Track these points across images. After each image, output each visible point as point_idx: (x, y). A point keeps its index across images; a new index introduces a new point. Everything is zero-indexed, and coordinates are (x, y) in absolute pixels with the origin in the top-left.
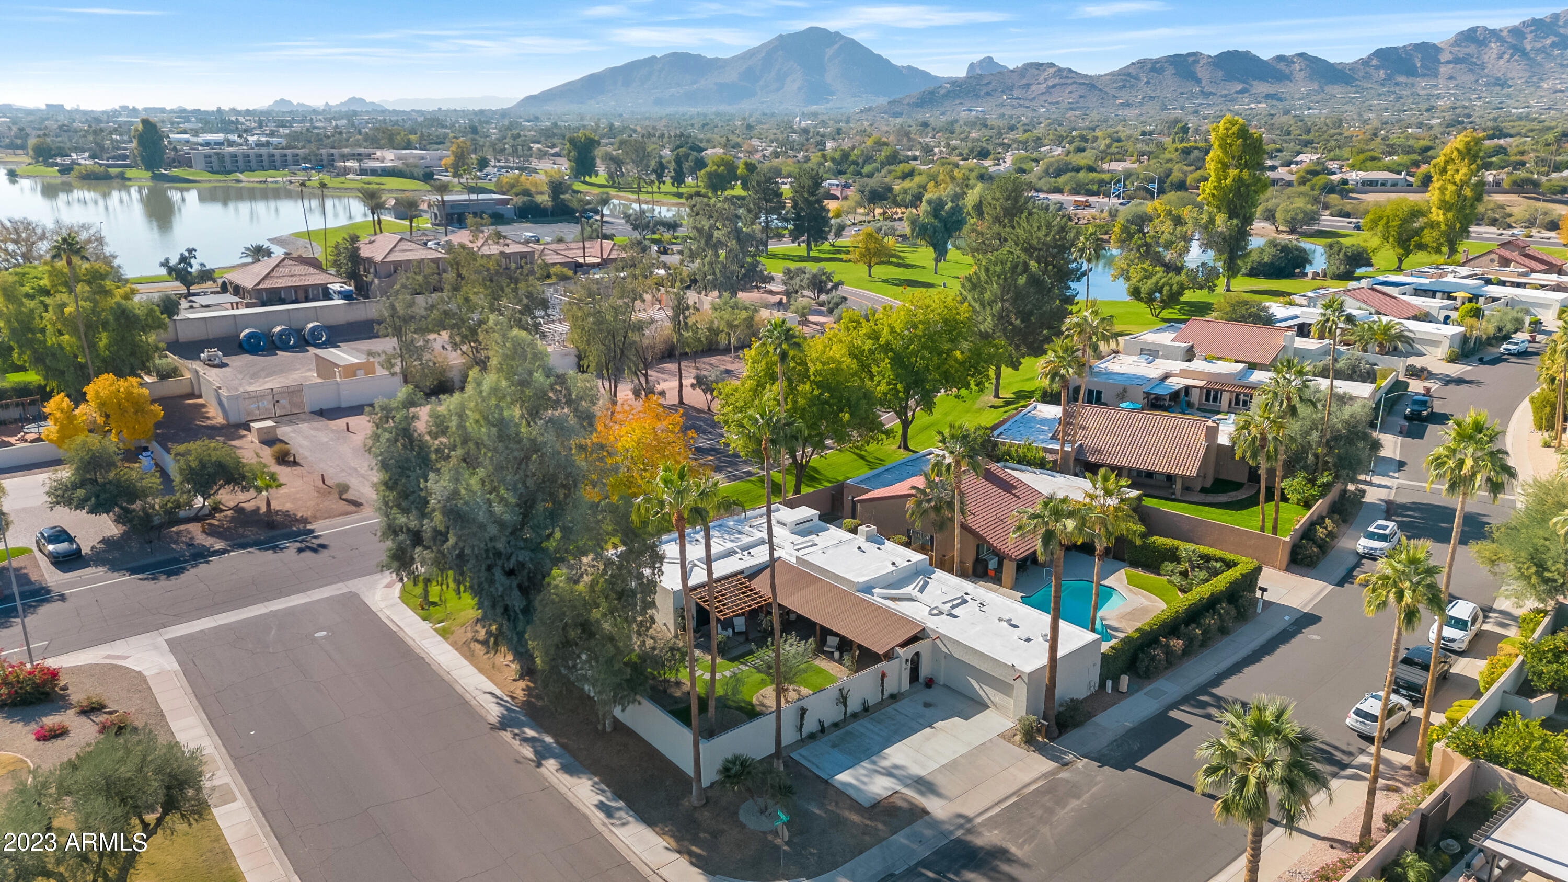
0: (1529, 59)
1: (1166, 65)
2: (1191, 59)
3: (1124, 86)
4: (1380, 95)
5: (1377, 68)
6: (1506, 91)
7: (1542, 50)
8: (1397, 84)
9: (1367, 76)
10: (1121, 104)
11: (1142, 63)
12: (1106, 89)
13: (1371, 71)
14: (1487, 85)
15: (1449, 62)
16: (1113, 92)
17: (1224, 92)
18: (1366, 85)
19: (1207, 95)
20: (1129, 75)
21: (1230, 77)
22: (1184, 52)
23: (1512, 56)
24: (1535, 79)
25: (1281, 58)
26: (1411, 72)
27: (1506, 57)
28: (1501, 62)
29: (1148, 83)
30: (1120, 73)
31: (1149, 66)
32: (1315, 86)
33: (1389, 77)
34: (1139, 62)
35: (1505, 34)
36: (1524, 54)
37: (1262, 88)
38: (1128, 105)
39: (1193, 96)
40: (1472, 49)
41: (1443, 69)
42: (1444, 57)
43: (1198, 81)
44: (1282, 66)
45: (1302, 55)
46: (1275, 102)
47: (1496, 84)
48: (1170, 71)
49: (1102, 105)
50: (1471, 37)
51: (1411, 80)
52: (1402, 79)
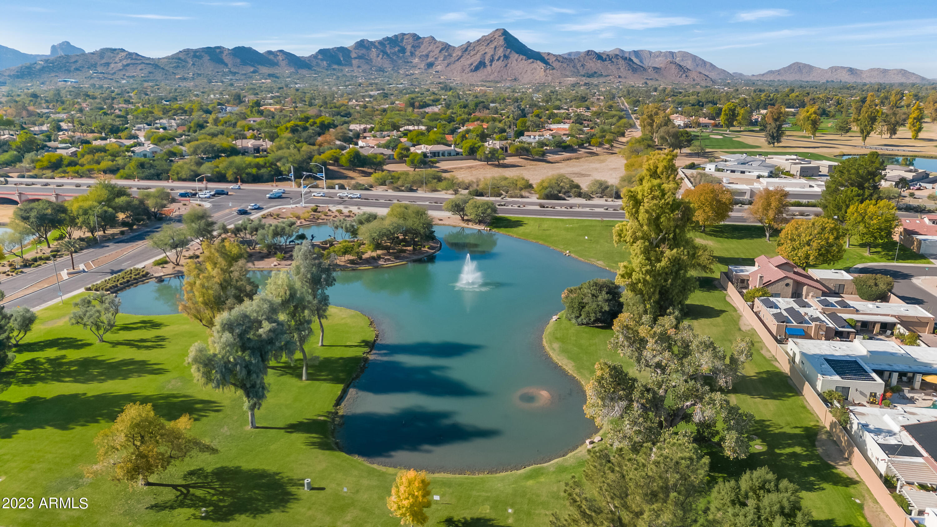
0: (391, 58)
1: (203, 54)
2: (218, 50)
3: (178, 67)
4: (328, 75)
5: (322, 60)
6: (385, 74)
7: (394, 54)
8: (334, 69)
9: (318, 65)
10: (180, 78)
11: (187, 52)
12: (166, 68)
13: (320, 62)
14: (376, 71)
15: (355, 58)
16: (171, 70)
17: (244, 72)
18: (318, 70)
19: (234, 74)
20: (179, 59)
21: (244, 63)
22: (213, 46)
23: (383, 56)
24: (396, 68)
25: (270, 52)
26: (339, 63)
27: (381, 56)
28: (379, 59)
29: (193, 64)
30: (173, 57)
31: (192, 54)
32: (293, 70)
33: (329, 65)
34: (184, 51)
35: (377, 44)
36: (388, 55)
37: (265, 70)
38: (184, 79)
39: (225, 74)
40: (363, 51)
41: (355, 62)
42: (353, 55)
43: (226, 65)
44: (271, 57)
45: (281, 51)
46: (275, 79)
47: (380, 71)
48: (206, 58)
49: (166, 79)
50: (362, 44)
51: (340, 67)
52: (335, 67)
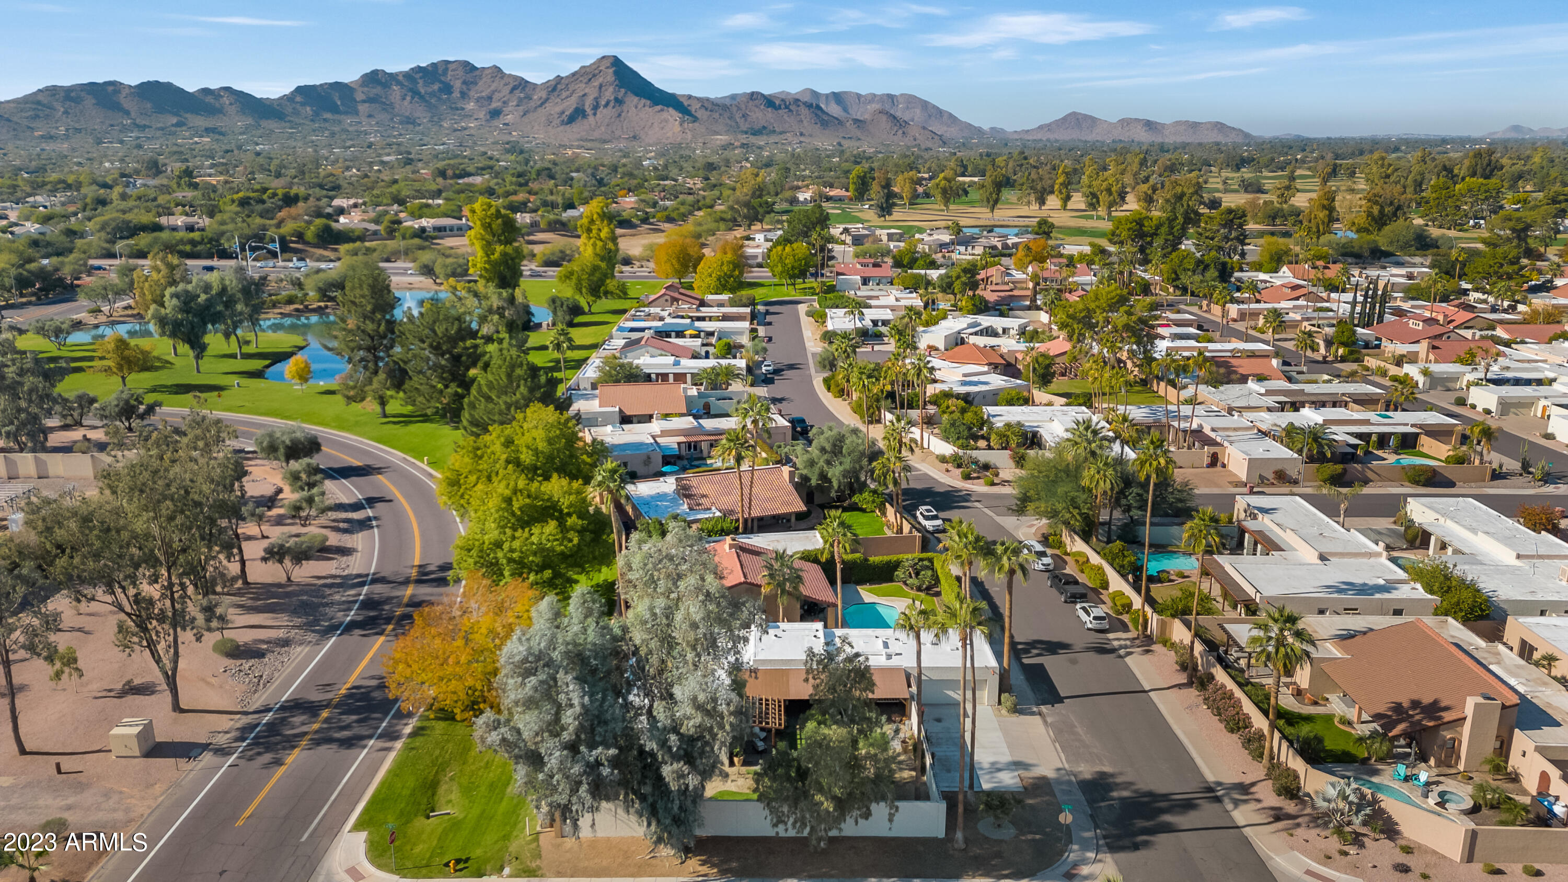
0: (426, 101)
1: (83, 94)
2: (111, 88)
3: (37, 116)
4: (314, 131)
5: (303, 104)
6: (417, 128)
7: (433, 94)
8: (325, 120)
9: (296, 113)
10: (42, 137)
11: (52, 91)
12: (15, 119)
13: (298, 106)
14: (401, 123)
15: (364, 101)
16: (25, 122)
17: (159, 125)
18: (297, 120)
19: (143, 128)
20: (39, 103)
21: (160, 109)
22: (100, 80)
23: (413, 98)
24: (436, 119)
25: (206, 91)
26: (335, 110)
27: (408, 98)
28: (406, 103)
29: (66, 113)
30: (26, 100)
31: (62, 94)
32: (250, 121)
33: (316, 114)
34: (47, 89)
35: (401, 78)
36: (422, 97)
37: (200, 122)
38: (50, 138)
39: (124, 129)
40: (378, 90)
41: (363, 108)
42: (359, 96)
43: (127, 113)
44: (209, 99)
45: (228, 89)
46: (217, 137)
47: (408, 123)
48: (89, 101)
49: (16, 137)
50: (374, 78)
51: (337, 117)
52: (328, 115)
